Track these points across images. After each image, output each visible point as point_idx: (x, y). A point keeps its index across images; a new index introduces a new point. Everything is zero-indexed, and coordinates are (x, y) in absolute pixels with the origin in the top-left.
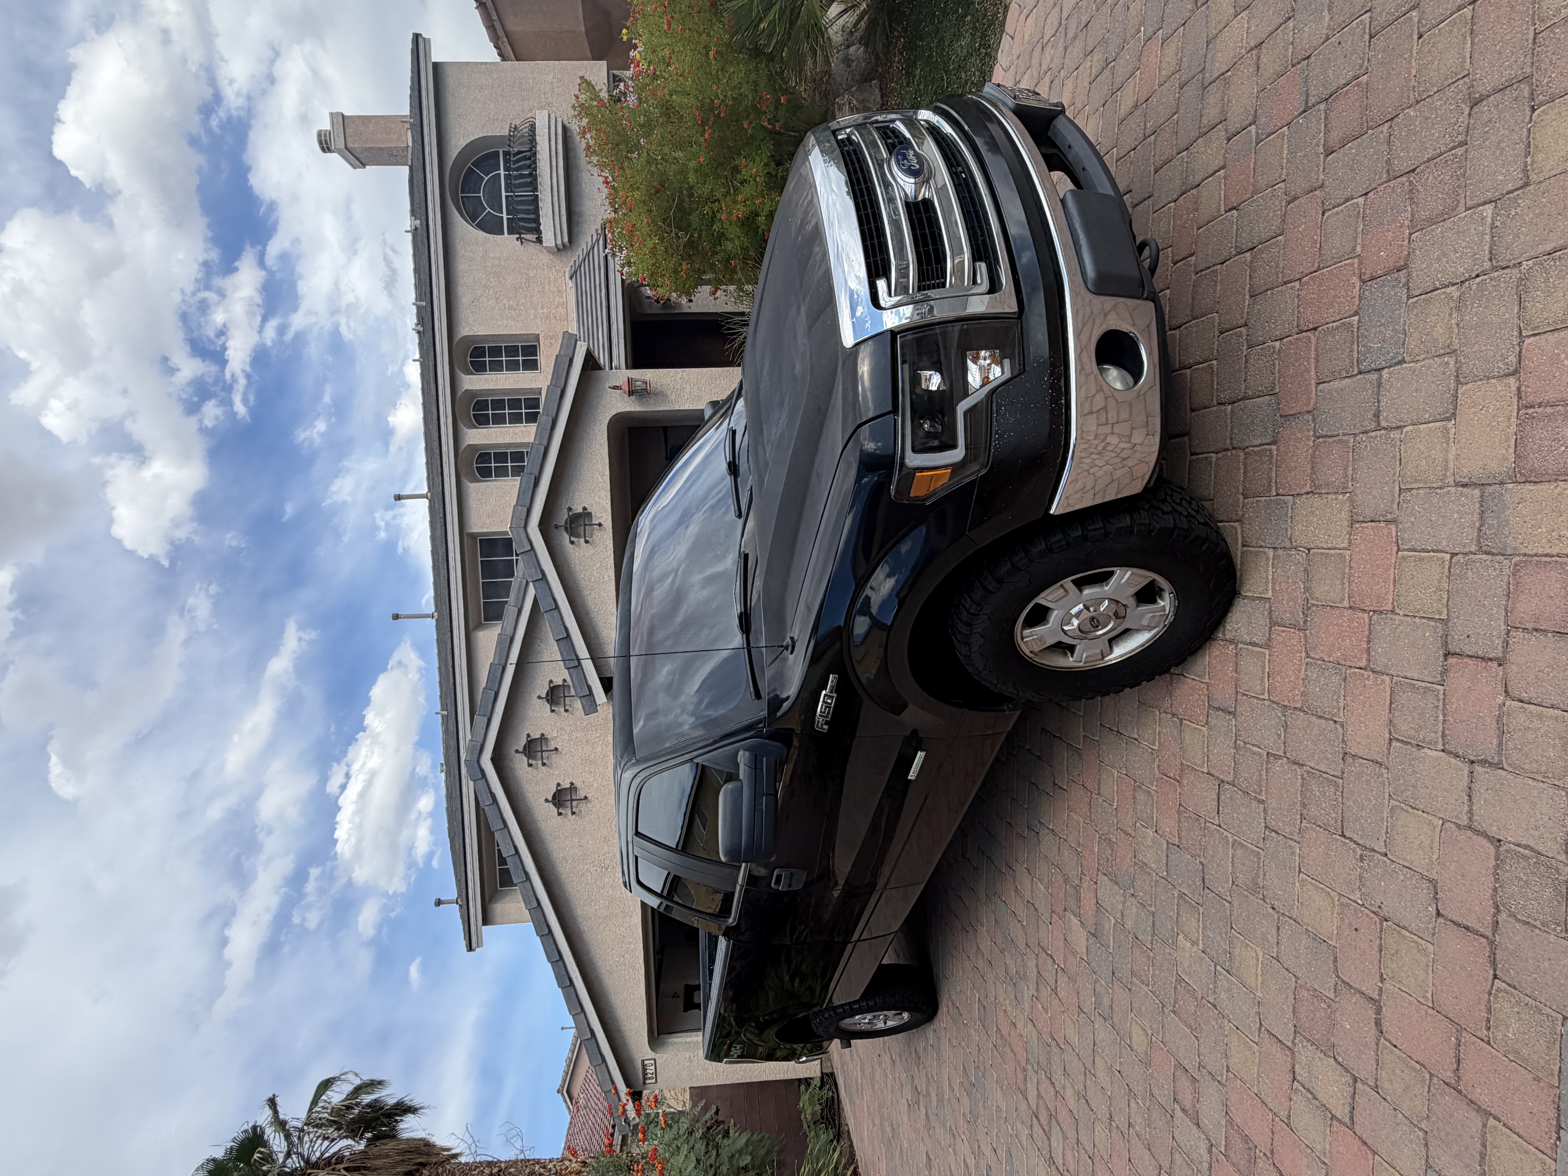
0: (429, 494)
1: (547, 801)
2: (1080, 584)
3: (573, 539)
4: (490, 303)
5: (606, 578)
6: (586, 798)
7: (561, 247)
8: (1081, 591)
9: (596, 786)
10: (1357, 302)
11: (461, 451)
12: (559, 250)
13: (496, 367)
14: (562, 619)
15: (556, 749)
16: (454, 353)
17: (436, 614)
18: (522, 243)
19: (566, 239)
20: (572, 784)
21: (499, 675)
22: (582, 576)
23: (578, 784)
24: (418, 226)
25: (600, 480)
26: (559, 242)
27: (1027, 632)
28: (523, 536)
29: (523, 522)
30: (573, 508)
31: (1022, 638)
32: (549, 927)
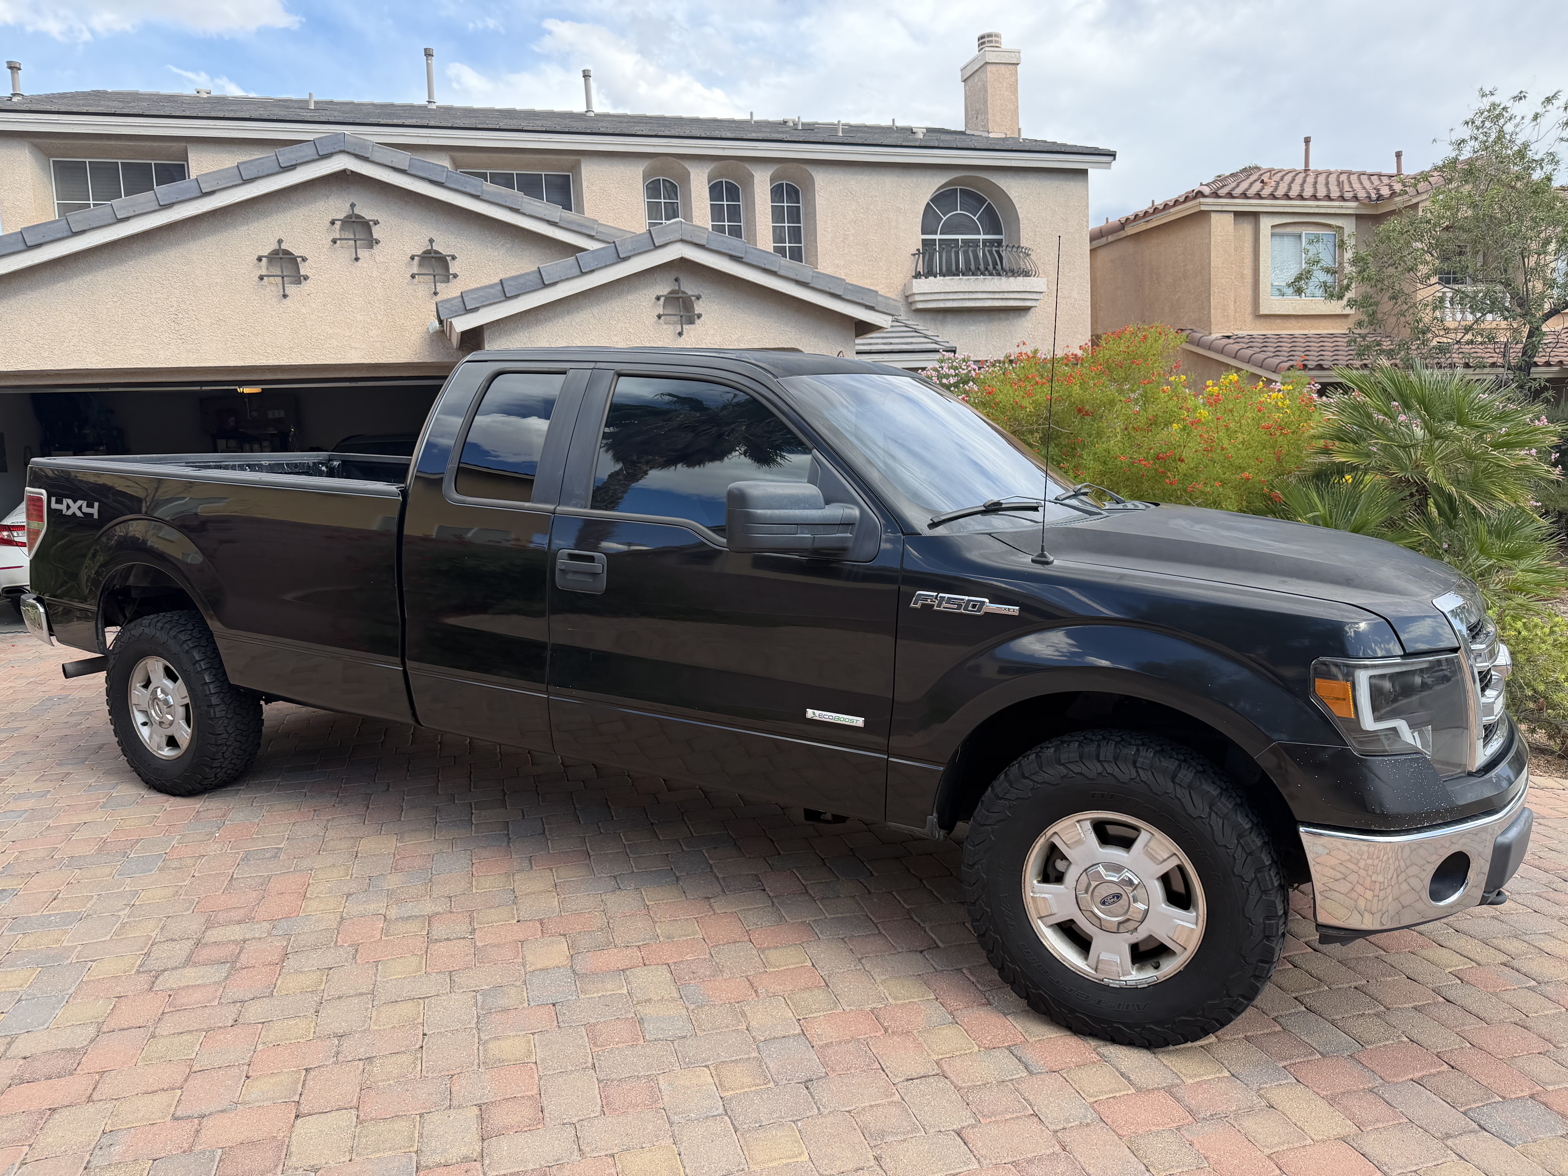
0: (592, 114)
1: (280, 242)
3: (662, 299)
4: (850, 213)
5: (615, 339)
6: (285, 296)
7: (910, 300)
9: (304, 310)
11: (681, 162)
12: (907, 297)
13: (777, 215)
14: (567, 279)
15: (357, 259)
17: (433, 106)
18: (914, 255)
19: (920, 306)
20: (306, 278)
21: (468, 190)
22: (617, 309)
23: (306, 286)
24: (916, 136)
25: (734, 337)
26: (917, 298)
27: (1088, 825)
28: (672, 238)
29: (688, 238)
30: (700, 302)
31: (1078, 821)
32: (82, 232)
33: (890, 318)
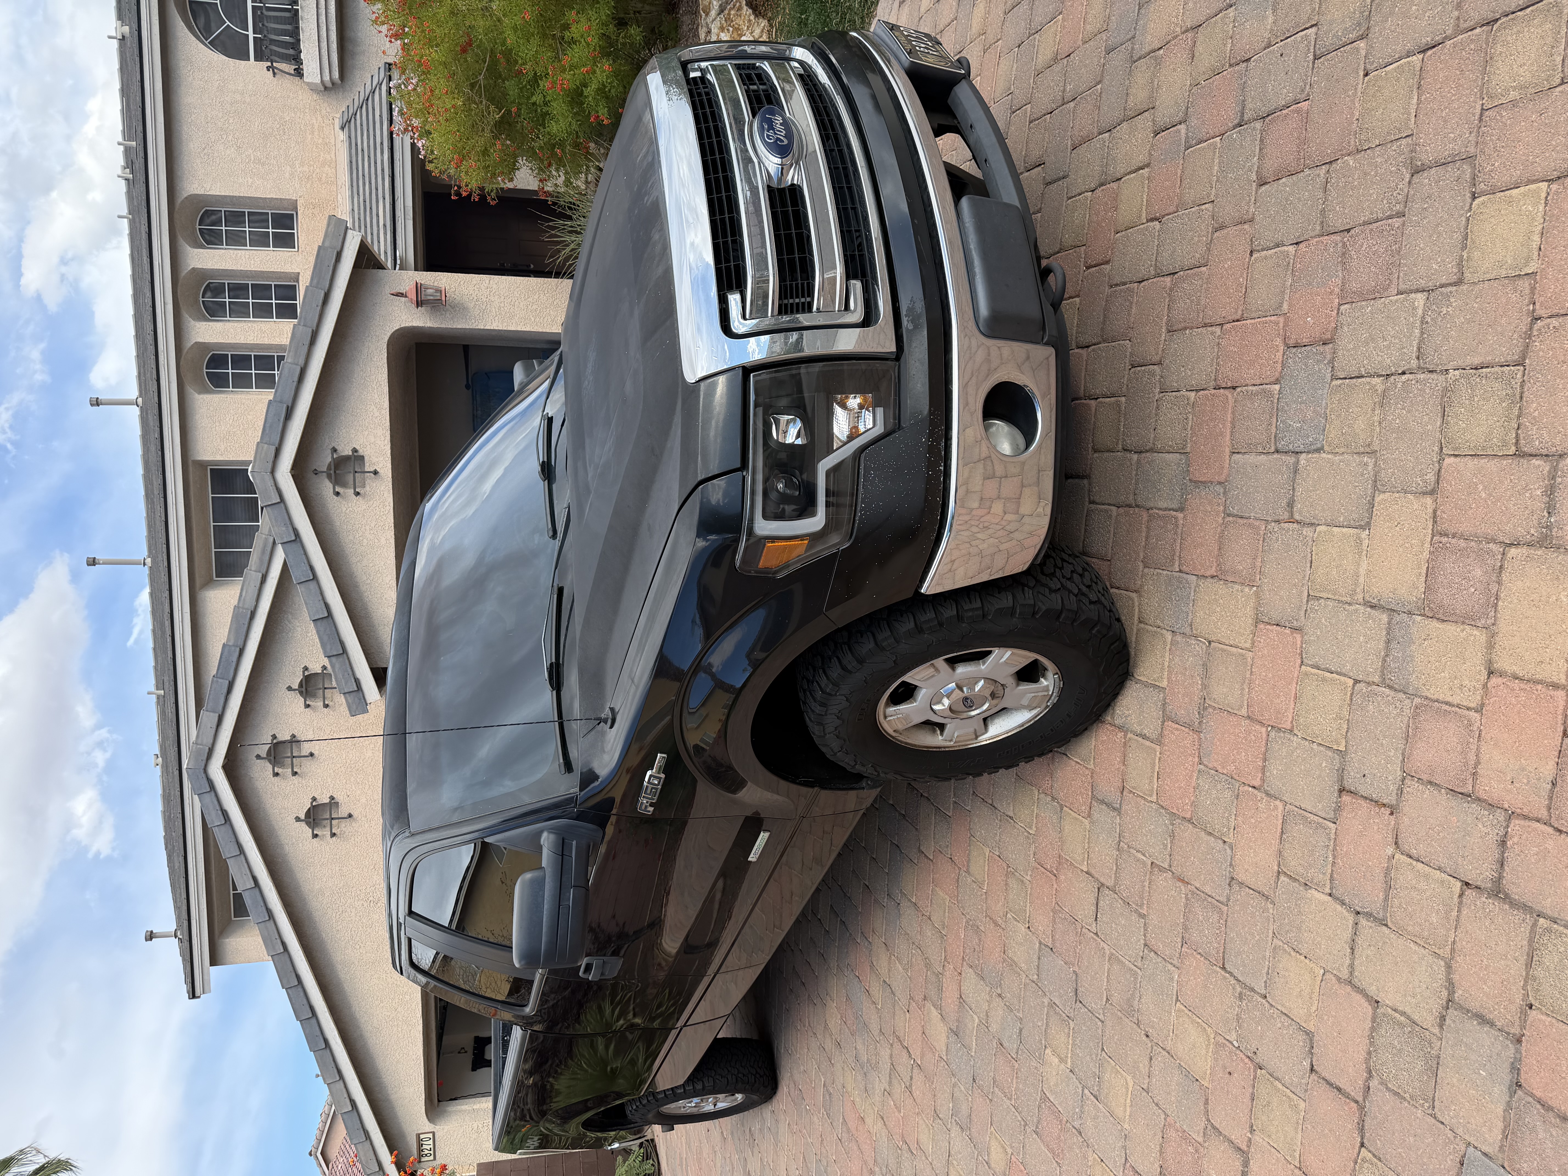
0: (140, 400)
1: (298, 819)
2: (953, 662)
3: (338, 489)
4: (228, 152)
5: (383, 541)
6: (350, 816)
7: (329, 85)
8: (954, 669)
9: (363, 800)
10: (1279, 368)
11: (185, 351)
12: (326, 88)
13: (236, 240)
14: (322, 593)
15: (312, 755)
16: (176, 216)
17: (149, 561)
18: (274, 74)
19: (336, 75)
20: (332, 798)
21: (235, 659)
22: (351, 537)
23: (339, 797)
24: (127, 34)
25: (377, 414)
26: (327, 78)
27: (892, 709)
28: (270, 483)
29: (270, 465)
30: (339, 448)
31: (885, 717)
32: (298, 977)
33: (350, 232)
